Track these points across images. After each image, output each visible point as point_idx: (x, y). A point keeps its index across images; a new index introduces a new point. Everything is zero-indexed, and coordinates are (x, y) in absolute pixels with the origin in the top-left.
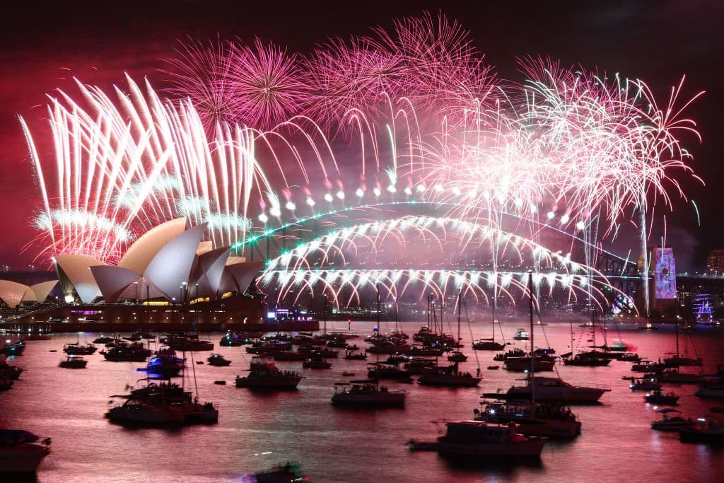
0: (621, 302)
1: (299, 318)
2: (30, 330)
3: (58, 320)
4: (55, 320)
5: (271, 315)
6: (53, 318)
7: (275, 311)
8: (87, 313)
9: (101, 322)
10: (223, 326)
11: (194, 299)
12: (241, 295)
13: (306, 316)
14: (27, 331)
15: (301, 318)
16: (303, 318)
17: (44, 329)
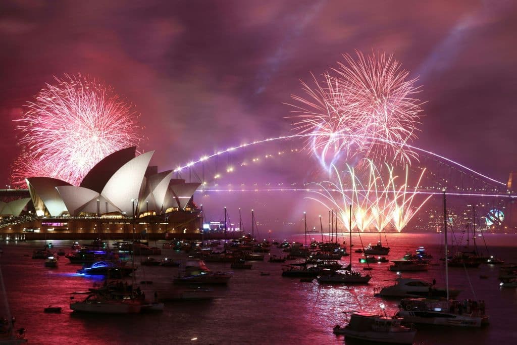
0: (493, 216)
1: (229, 229)
2: (7, 238)
3: (32, 230)
4: (29, 230)
5: (206, 226)
6: (28, 228)
7: (209, 223)
8: (55, 224)
9: (66, 232)
10: (167, 235)
11: (143, 213)
12: (181, 210)
13: (234, 227)
14: (6, 239)
15: (231, 229)
16: (232, 229)
17: (20, 238)
